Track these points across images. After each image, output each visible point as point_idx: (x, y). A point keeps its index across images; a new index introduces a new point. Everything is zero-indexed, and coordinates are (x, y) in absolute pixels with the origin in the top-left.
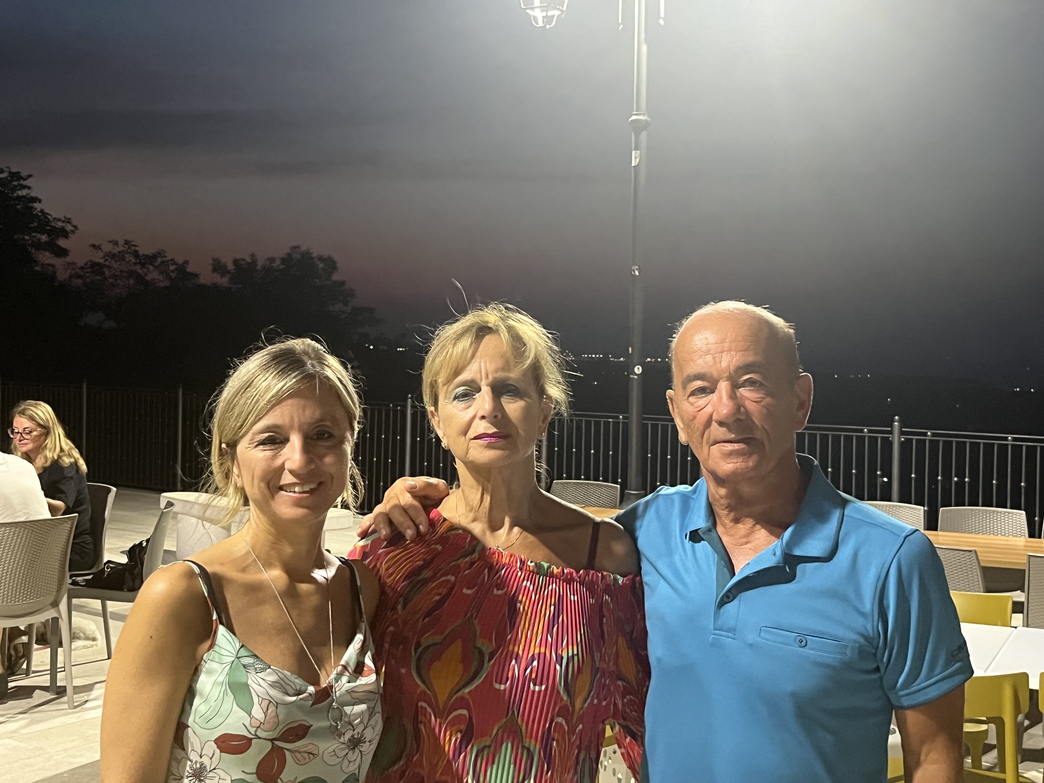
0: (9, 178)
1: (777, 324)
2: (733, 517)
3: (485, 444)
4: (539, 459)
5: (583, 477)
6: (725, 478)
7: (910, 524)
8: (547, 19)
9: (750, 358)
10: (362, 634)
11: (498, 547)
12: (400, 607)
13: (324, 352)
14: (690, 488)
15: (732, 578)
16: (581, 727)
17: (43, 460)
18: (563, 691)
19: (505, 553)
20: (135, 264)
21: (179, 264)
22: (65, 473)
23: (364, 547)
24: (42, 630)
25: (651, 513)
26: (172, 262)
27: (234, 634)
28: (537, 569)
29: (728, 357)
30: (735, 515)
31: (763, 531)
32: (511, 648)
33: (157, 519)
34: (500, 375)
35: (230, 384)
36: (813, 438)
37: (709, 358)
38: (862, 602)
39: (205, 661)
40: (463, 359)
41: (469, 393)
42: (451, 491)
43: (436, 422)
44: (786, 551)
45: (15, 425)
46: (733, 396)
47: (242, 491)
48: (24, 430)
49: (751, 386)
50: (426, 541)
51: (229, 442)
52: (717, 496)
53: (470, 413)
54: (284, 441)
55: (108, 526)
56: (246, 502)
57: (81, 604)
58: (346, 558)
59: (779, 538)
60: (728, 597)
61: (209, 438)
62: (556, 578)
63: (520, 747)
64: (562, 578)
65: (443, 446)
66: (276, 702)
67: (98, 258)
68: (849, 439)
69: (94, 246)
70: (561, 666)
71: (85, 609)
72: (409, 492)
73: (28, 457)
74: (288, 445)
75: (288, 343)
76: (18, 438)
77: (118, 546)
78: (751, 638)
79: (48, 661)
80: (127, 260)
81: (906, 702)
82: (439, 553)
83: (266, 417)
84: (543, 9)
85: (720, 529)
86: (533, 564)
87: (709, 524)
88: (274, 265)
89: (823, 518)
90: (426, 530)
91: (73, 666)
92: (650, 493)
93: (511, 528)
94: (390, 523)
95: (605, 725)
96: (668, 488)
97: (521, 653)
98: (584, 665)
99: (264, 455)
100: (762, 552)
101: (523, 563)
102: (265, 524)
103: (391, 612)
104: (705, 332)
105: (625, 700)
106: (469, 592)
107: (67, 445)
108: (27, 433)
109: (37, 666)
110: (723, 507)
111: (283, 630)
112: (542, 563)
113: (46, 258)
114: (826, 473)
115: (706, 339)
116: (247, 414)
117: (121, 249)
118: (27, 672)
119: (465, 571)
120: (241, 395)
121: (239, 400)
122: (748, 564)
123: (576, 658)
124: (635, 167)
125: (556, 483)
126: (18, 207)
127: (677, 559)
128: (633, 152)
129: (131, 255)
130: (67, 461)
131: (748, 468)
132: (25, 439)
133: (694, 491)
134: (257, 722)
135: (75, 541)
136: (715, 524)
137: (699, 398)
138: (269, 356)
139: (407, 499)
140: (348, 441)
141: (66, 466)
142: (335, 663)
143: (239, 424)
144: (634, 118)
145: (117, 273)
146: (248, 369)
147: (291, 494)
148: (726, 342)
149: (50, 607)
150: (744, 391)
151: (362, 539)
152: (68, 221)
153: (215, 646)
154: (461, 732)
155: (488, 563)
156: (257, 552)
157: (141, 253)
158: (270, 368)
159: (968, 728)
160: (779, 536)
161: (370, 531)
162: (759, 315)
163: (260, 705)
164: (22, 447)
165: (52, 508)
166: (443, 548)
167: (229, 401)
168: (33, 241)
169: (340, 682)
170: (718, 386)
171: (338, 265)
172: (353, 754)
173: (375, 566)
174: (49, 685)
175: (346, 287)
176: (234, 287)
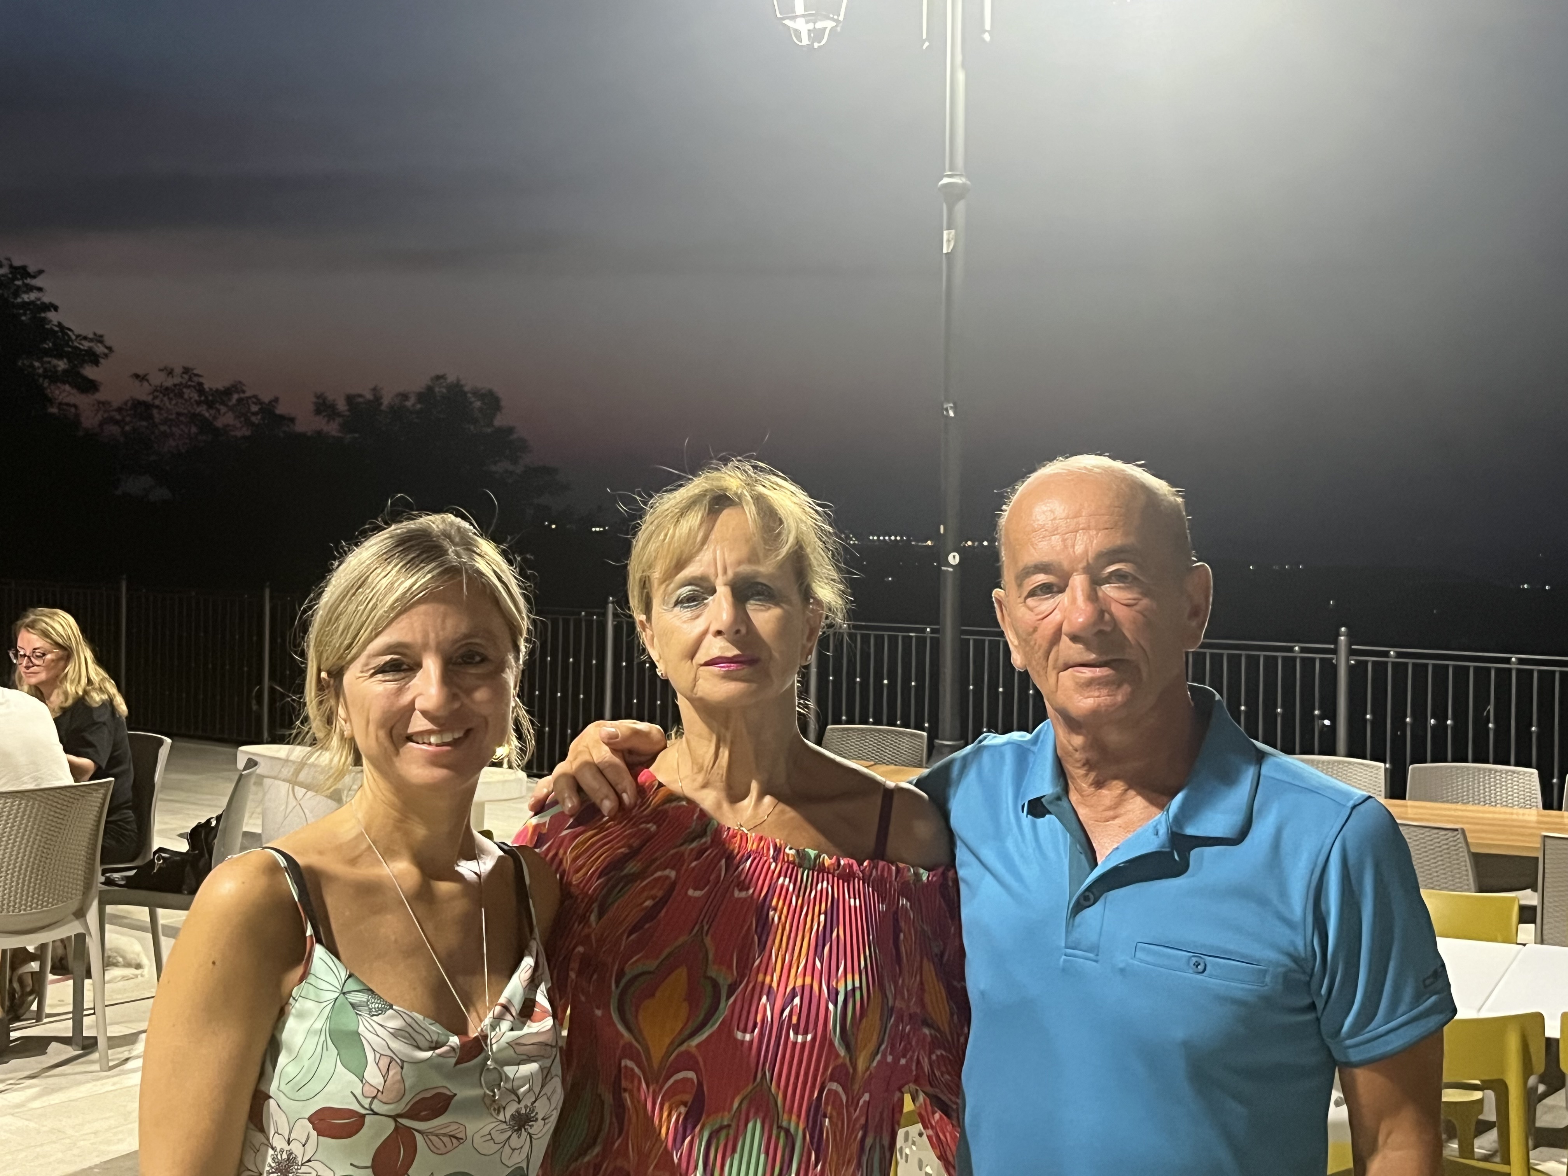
0: (10, 276)
1: (1158, 489)
2: (1093, 780)
4: (804, 692)
5: (871, 720)
7: (1359, 788)
8: (817, 34)
9: (1118, 540)
11: (741, 826)
12: (593, 918)
13: (475, 534)
14: (1027, 736)
15: (1092, 869)
16: (866, 1097)
17: (62, 698)
18: (840, 1043)
19: (752, 835)
20: (199, 403)
21: (264, 403)
22: (95, 717)
23: (537, 827)
24: (60, 951)
25: (972, 775)
26: (254, 400)
27: (338, 956)
29: (1085, 539)
30: (1096, 776)
32: (760, 977)
33: (233, 785)
34: (746, 569)
35: (334, 581)
36: (1217, 660)
37: (1056, 540)
39: (294, 998)
40: (689, 544)
41: (699, 596)
43: (648, 638)
44: (1174, 829)
45: (19, 643)
46: (1093, 597)
47: (351, 744)
48: (34, 652)
51: (331, 670)
52: (1070, 748)
53: (699, 626)
55: (160, 796)
56: (358, 761)
57: (117, 913)
58: (510, 844)
61: (302, 663)
62: (828, 873)
63: (775, 1127)
64: (837, 872)
65: (659, 674)
66: (401, 1060)
67: (142, 393)
68: (1271, 663)
69: (137, 376)
70: (836, 1005)
71: (125, 921)
72: (607, 744)
73: (39, 693)
74: (420, 674)
76: (24, 663)
77: (174, 826)
78: (1122, 959)
79: (70, 999)
80: (186, 396)
81: (1355, 1056)
82: (652, 836)
84: (809, 18)
85: (1074, 797)
86: (793, 852)
87: (1058, 789)
88: (409, 404)
89: (1229, 778)
90: (632, 802)
91: (106, 1006)
94: (579, 789)
95: (903, 1094)
96: (995, 737)
97: (775, 985)
98: (871, 1005)
103: (580, 923)
104: (1050, 501)
105: (934, 1057)
106: (698, 894)
107: (97, 674)
108: (37, 656)
109: (52, 1006)
110: (1079, 765)
111: (413, 951)
112: (806, 850)
113: (65, 394)
115: (1052, 511)
116: (358, 627)
117: (177, 380)
118: (39, 1016)
119: (691, 862)
120: (350, 599)
121: (346, 607)
122: (1117, 848)
124: (947, 254)
125: (831, 729)
126: (23, 318)
127: (1010, 844)
128: (945, 232)
129: (193, 389)
130: (97, 698)
131: (1114, 705)
132: (34, 665)
133: (1035, 741)
134: (372, 1089)
135: (110, 819)
137: (1041, 600)
138: (390, 540)
139: (603, 754)
140: (510, 667)
141: (97, 705)
143: (346, 642)
144: (945, 180)
145: (170, 417)
147: (424, 747)
148: (1081, 516)
149: (73, 917)
150: (1109, 589)
151: (535, 815)
152: (99, 339)
153: (310, 975)
154: (685, 1104)
157: (207, 386)
159: (1450, 1096)
160: (1162, 806)
161: (548, 802)
162: (1132, 475)
163: (377, 1064)
164: (30, 677)
165: (75, 770)
168: (45, 370)
169: (497, 1030)
171: (503, 403)
172: (519, 1137)
173: (556, 854)
174: (71, 1035)
175: (515, 436)
176: (348, 436)
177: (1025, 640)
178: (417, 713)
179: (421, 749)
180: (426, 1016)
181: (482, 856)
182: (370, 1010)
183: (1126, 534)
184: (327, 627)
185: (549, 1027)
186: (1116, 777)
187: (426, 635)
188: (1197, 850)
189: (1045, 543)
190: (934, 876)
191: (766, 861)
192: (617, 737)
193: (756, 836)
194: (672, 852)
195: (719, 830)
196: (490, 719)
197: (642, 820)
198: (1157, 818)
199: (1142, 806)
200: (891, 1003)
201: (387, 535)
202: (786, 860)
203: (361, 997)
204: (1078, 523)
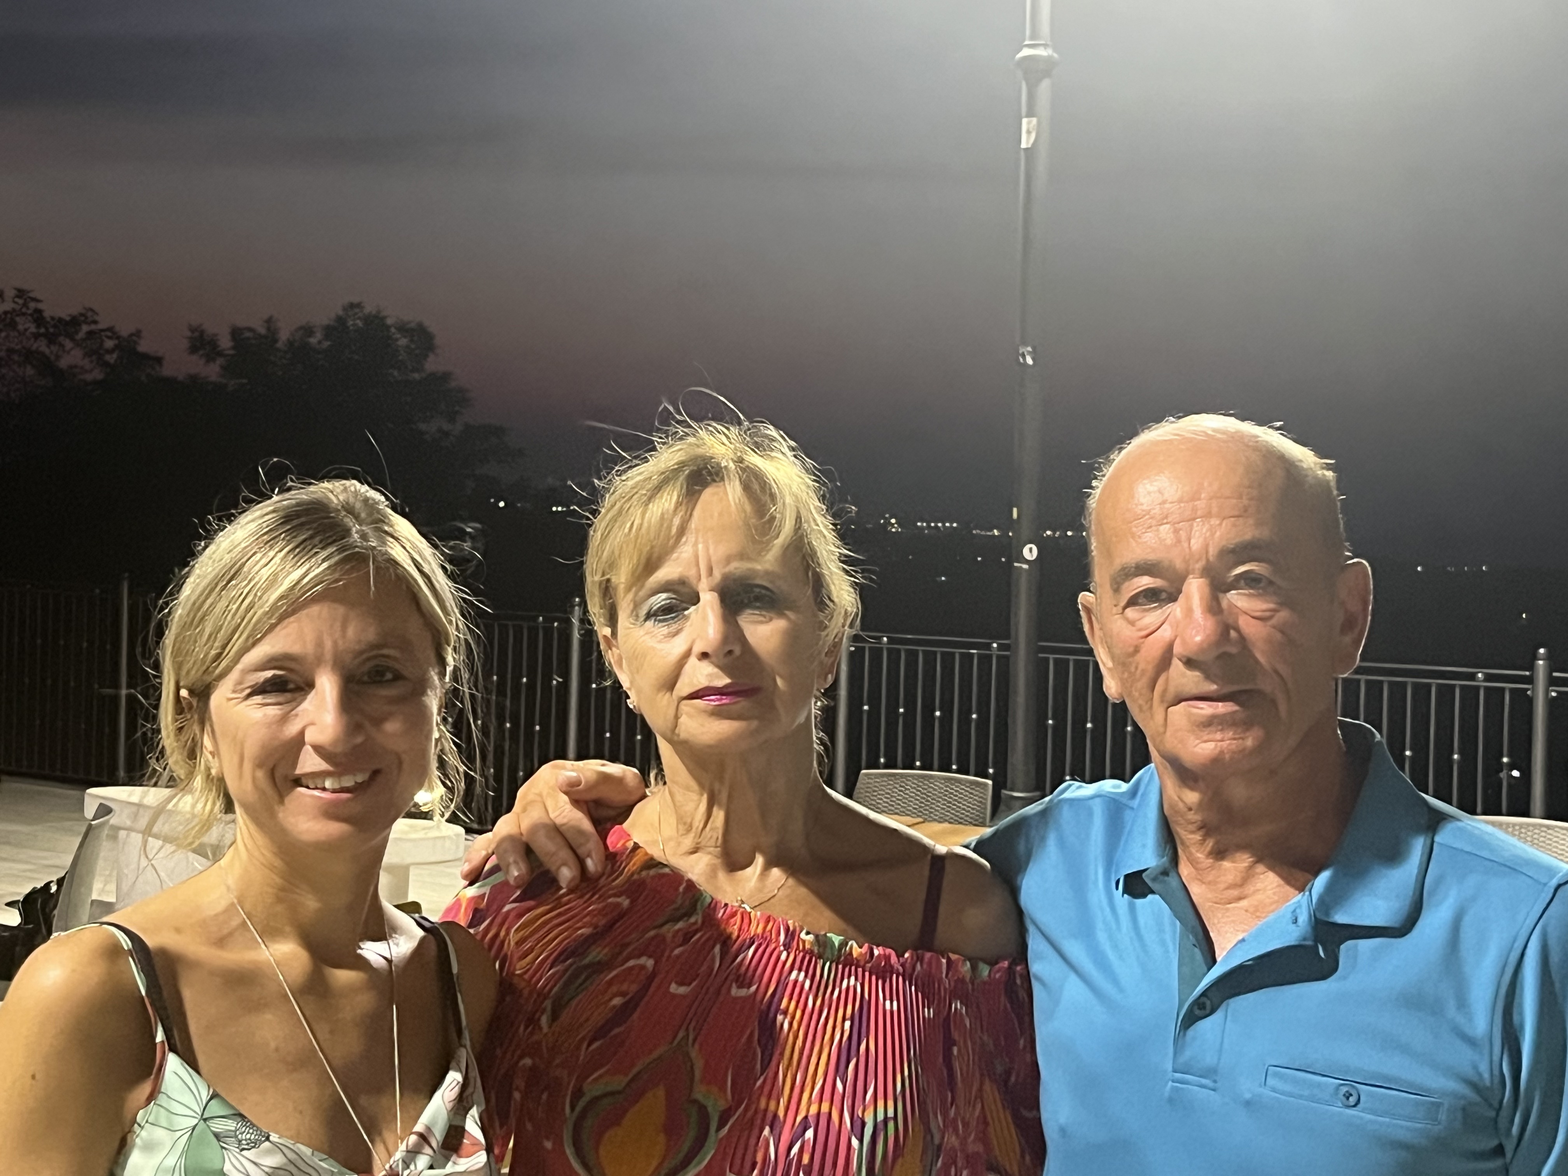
1: (1301, 461)
5: (918, 763)
9: (1248, 532)
10: (461, 1072)
11: (743, 902)
12: (544, 1020)
20: (36, 336)
21: (122, 337)
26: (109, 334)
28: (819, 946)
29: (1204, 530)
30: (1216, 843)
33: (79, 839)
35: (197, 571)
36: (1374, 691)
38: (1470, 1019)
39: (139, 1125)
46: (1214, 607)
47: (219, 786)
49: (1252, 588)
50: (600, 889)
51: (195, 687)
52: (1181, 805)
54: (303, 685)
56: (229, 807)
59: (1301, 889)
60: (1202, 1006)
64: (869, 965)
68: (1446, 693)
70: (861, 1141)
72: (566, 793)
75: (312, 488)
78: (1248, 1087)
80: (21, 327)
82: (622, 915)
85: (1185, 870)
86: (810, 937)
88: (313, 341)
90: (600, 869)
94: (528, 851)
97: (781, 1113)
99: (265, 715)
101: (791, 935)
103: (526, 1027)
106: (682, 990)
110: (1192, 827)
112: (828, 935)
114: (1400, 760)
116: (230, 631)
117: (9, 306)
122: (1243, 940)
123: (891, 1125)
124: (1026, 149)
125: (866, 775)
128: (1025, 121)
129: (30, 318)
131: (1244, 750)
133: (1133, 793)
136: (1175, 860)
138: (274, 515)
143: (213, 652)
144: (1026, 52)
146: (231, 541)
147: (316, 793)
148: (1199, 499)
150: (1236, 597)
151: (471, 884)
153: (160, 1095)
157: (47, 314)
161: (487, 867)
162: (1267, 442)
166: (632, 902)
167: (194, 603)
169: (412, 1167)
171: (438, 341)
175: (453, 384)
176: (232, 382)
177: (1123, 663)
178: (308, 748)
180: (315, 1149)
181: (394, 935)
183: (1259, 524)
185: (482, 1165)
187: (319, 644)
189: (1150, 534)
191: (775, 949)
192: (578, 783)
193: (762, 915)
194: (652, 933)
195: (713, 906)
196: (404, 756)
197: (611, 892)
198: (1295, 900)
199: (1275, 884)
200: (937, 1141)
201: (271, 508)
203: (231, 1125)
204: (1194, 509)
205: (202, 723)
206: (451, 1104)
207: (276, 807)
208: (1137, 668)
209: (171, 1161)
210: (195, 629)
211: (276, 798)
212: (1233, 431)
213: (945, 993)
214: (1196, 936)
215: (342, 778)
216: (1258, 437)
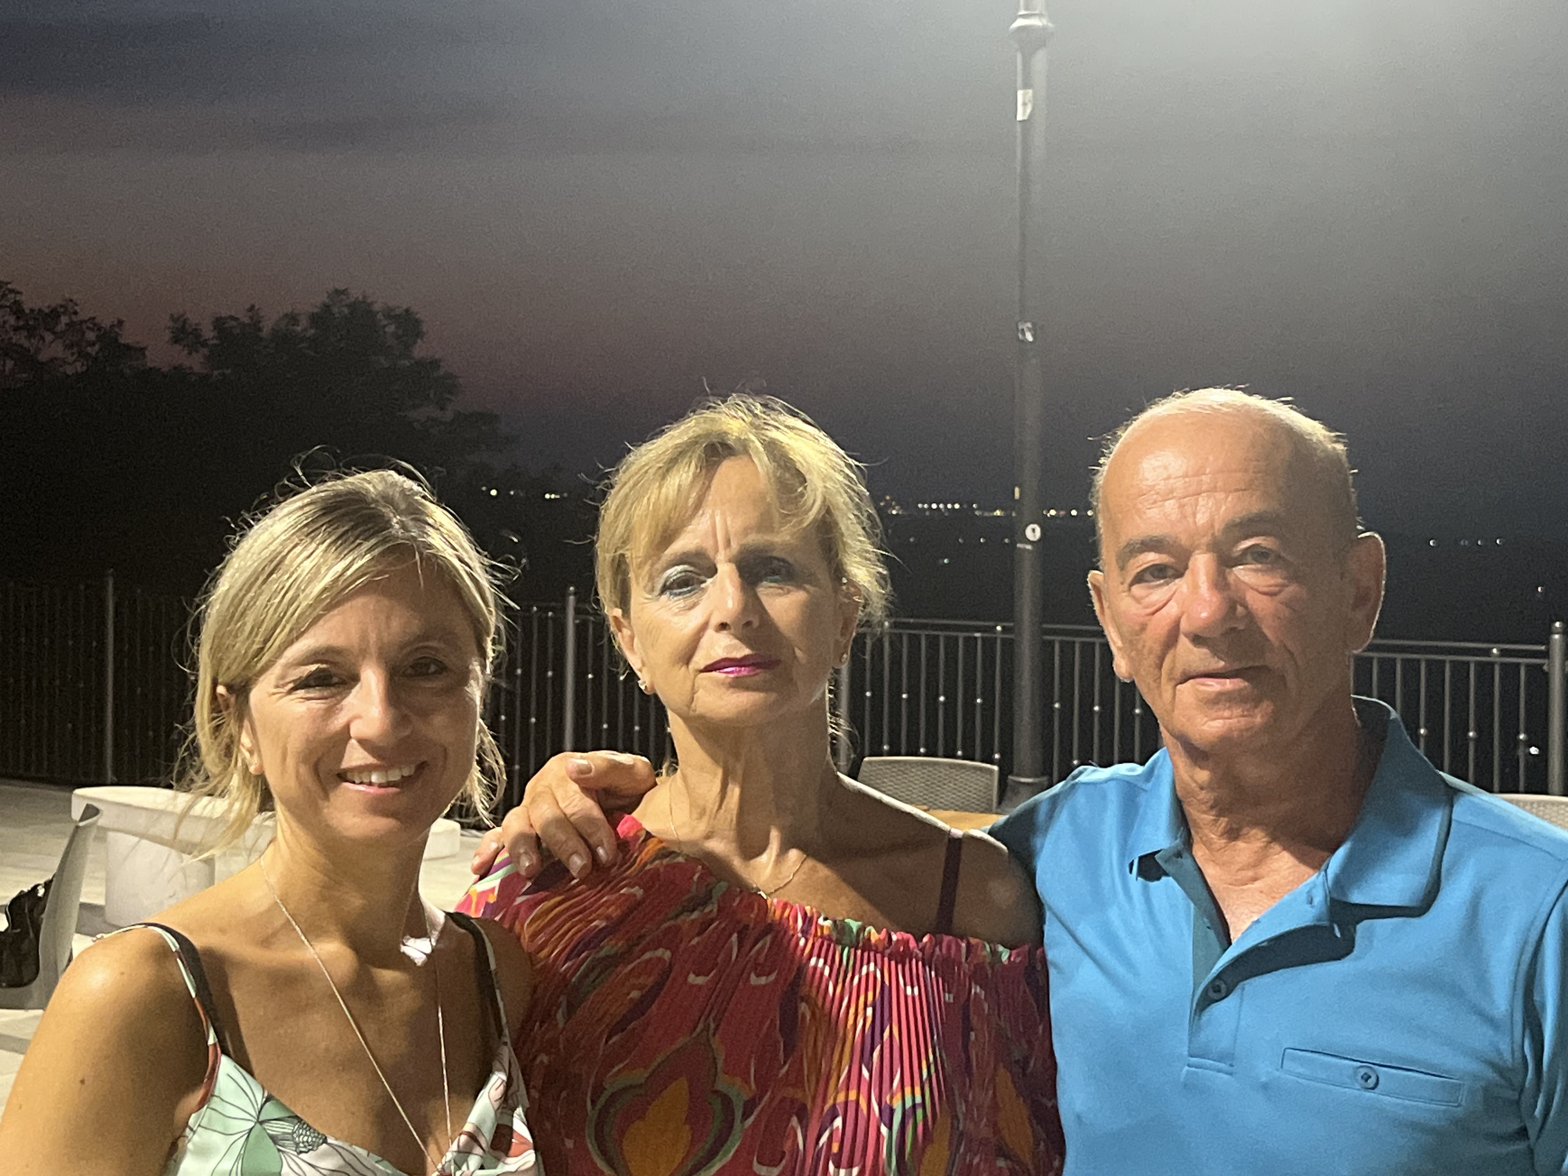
2: (1225, 827)
3: (729, 680)
5: (923, 750)
6: (1207, 749)
9: (1254, 505)
14: (1139, 769)
20: (16, 329)
21: (104, 327)
25: (1063, 819)
26: (90, 325)
27: (252, 1074)
28: (838, 933)
29: (1210, 504)
31: (1286, 855)
33: (66, 841)
34: (754, 539)
36: (1387, 668)
39: (191, 1129)
42: (657, 779)
43: (627, 639)
44: (1335, 895)
46: (1220, 583)
49: (1260, 563)
51: (233, 683)
53: (695, 619)
60: (1217, 990)
62: (876, 952)
65: (643, 687)
68: (1460, 670)
72: (576, 781)
75: (350, 479)
78: (1265, 1070)
83: (312, 632)
85: (1199, 851)
86: (828, 923)
88: (298, 328)
92: (1059, 781)
93: (784, 849)
96: (1094, 771)
100: (1286, 897)
101: (808, 920)
102: (307, 848)
106: (701, 980)
110: (1204, 808)
112: (847, 920)
114: (1415, 737)
116: (273, 624)
120: (260, 587)
121: (255, 599)
122: (1258, 922)
123: (919, 1112)
124: (1022, 122)
125: (870, 763)
128: (1020, 93)
129: (9, 310)
133: (1149, 775)
136: (1188, 843)
142: (453, 1131)
143: (255, 647)
144: (1020, 23)
147: (362, 788)
150: (1243, 572)
155: (738, 922)
156: (291, 906)
157: (26, 307)
158: (317, 532)
160: (1318, 865)
167: (233, 599)
169: (464, 1168)
170: (1190, 564)
171: (425, 327)
175: (442, 371)
176: (216, 373)
177: (1131, 642)
178: (353, 741)
179: (359, 791)
182: (297, 1145)
184: (228, 626)
185: (531, 1163)
186: (1255, 824)
187: (364, 638)
188: (1366, 923)
190: (1018, 955)
192: (589, 770)
193: (778, 902)
199: (1290, 864)
202: (819, 934)
203: (287, 1128)
205: (240, 719)
206: (498, 1103)
207: (320, 802)
208: (1144, 646)
209: (227, 1165)
210: (236, 624)
211: (322, 795)
212: (1239, 404)
213: (965, 977)
214: (1209, 917)
215: (390, 772)
216: (1266, 410)
